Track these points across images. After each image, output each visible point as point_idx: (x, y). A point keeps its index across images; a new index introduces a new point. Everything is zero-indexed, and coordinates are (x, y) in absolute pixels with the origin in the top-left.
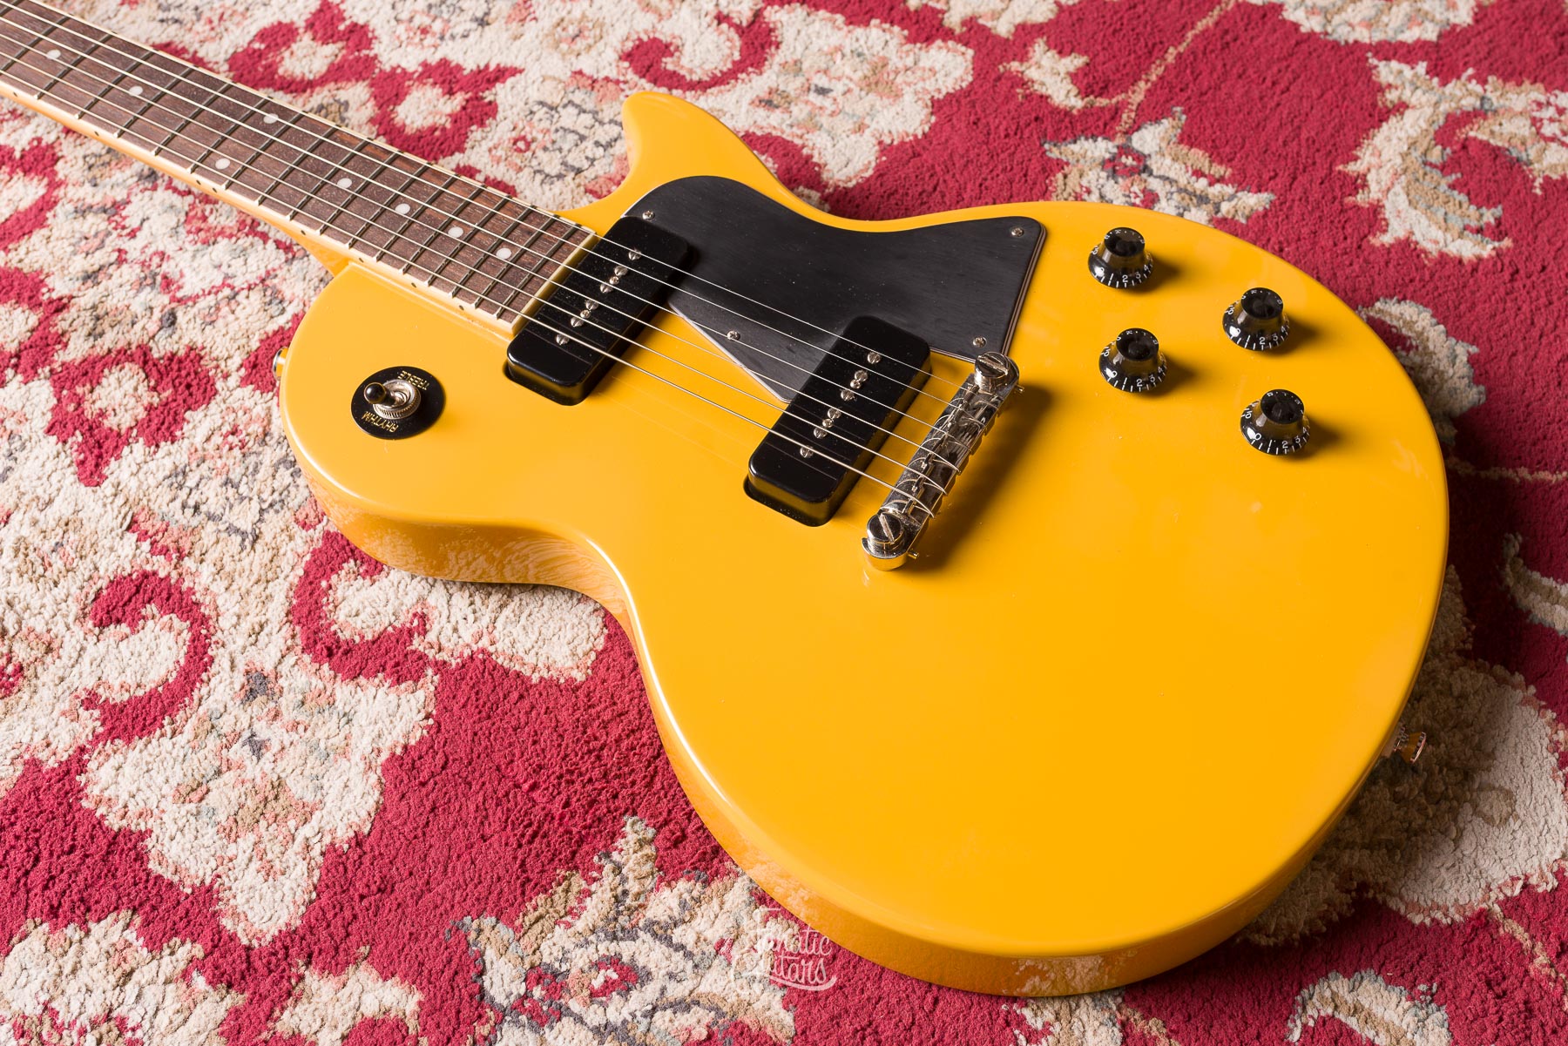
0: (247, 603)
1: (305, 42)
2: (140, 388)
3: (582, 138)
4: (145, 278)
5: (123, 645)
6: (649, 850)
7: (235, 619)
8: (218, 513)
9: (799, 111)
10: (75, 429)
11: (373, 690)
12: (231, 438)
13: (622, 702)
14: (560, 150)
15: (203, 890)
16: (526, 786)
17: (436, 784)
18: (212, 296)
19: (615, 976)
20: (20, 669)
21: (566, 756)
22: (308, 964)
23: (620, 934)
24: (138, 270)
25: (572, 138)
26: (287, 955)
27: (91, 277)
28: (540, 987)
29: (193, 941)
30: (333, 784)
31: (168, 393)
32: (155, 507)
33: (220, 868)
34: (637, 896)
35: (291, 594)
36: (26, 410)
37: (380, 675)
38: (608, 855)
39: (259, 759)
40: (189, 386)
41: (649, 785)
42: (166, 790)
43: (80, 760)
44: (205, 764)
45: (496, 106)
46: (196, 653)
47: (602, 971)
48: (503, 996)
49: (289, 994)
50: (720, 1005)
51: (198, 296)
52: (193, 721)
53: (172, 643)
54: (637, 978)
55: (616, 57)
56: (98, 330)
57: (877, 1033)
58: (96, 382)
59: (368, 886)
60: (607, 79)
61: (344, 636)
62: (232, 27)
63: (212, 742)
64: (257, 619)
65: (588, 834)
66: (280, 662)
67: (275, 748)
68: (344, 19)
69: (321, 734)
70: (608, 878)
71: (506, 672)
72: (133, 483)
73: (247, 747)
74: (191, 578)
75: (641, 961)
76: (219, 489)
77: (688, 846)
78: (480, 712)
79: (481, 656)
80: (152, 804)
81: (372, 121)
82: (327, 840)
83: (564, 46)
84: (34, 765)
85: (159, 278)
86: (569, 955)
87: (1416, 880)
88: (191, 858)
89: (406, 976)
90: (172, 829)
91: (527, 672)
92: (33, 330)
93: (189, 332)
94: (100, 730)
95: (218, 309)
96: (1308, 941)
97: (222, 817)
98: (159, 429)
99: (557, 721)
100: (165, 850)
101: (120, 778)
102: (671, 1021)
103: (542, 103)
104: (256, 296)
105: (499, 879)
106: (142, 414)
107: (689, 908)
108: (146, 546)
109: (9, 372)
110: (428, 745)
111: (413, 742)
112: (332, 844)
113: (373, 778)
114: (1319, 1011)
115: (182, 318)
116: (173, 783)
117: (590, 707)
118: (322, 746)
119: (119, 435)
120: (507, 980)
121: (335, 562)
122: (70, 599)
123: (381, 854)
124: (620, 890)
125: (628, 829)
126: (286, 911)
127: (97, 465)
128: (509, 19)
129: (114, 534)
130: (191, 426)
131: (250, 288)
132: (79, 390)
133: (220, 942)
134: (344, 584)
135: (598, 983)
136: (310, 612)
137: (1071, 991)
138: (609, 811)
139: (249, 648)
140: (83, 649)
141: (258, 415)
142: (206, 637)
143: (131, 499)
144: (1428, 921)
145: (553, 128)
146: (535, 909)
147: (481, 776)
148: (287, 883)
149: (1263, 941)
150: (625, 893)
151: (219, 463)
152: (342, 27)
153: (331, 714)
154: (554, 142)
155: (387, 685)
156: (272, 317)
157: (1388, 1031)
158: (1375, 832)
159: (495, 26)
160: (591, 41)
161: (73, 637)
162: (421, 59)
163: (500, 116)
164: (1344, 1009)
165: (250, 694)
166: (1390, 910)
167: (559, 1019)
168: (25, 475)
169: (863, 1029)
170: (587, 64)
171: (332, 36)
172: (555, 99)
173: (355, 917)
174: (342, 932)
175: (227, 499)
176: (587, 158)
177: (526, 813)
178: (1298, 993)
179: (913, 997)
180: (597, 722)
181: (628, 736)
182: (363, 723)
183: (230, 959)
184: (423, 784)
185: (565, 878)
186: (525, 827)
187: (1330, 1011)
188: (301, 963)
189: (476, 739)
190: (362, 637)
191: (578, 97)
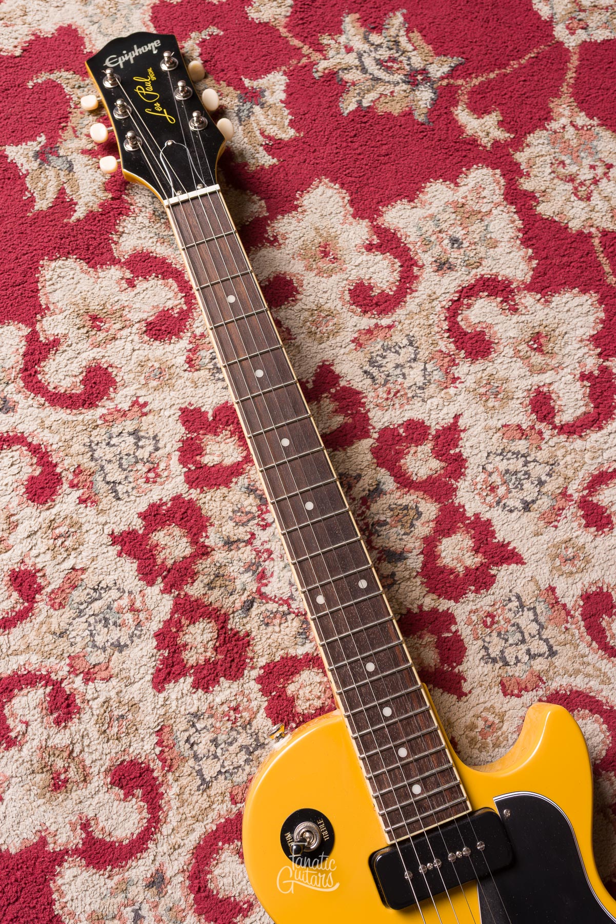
0: (181, 825)
1: (427, 447)
2: (211, 643)
3: (523, 641)
4: (254, 564)
5: (116, 803)
8: (200, 756)
10: (168, 647)
12: (232, 713)
14: (507, 640)
18: (276, 605)
20: (66, 781)
24: (253, 556)
25: (518, 636)
27: (229, 544)
31: (220, 657)
32: (175, 729)
35: (203, 837)
36: (154, 611)
40: (233, 660)
42: (88, 908)
43: (63, 857)
44: (111, 908)
45: (494, 582)
46: (143, 837)
51: (270, 599)
52: (120, 878)
53: (136, 822)
55: (580, 593)
56: (213, 585)
58: (193, 621)
60: (564, 605)
61: (211, 886)
62: (397, 406)
63: (120, 898)
64: (179, 841)
66: (174, 876)
68: (457, 446)
72: (174, 704)
74: (166, 788)
76: (208, 742)
80: (78, 912)
81: (426, 539)
83: (558, 562)
84: (43, 842)
85: (260, 569)
92: (184, 558)
93: (250, 624)
94: (80, 846)
95: (275, 617)
98: (204, 678)
101: (73, 883)
103: (518, 597)
104: (296, 623)
106: (201, 662)
108: (158, 750)
109: (160, 579)
115: (254, 611)
116: (92, 907)
119: (185, 665)
122: (108, 757)
127: (165, 679)
128: (542, 516)
129: (148, 731)
130: (219, 689)
131: (297, 616)
132: (183, 621)
136: (204, 857)
139: (166, 855)
140: (99, 791)
141: (252, 708)
143: (167, 714)
145: (512, 622)
151: (218, 725)
152: (452, 452)
154: (506, 632)
156: (296, 644)
159: (532, 514)
161: (98, 781)
162: (478, 511)
163: (491, 590)
165: (151, 884)
168: (132, 655)
170: (561, 586)
171: (443, 455)
172: (528, 601)
175: (209, 751)
176: (517, 657)
190: (218, 893)
191: (541, 608)
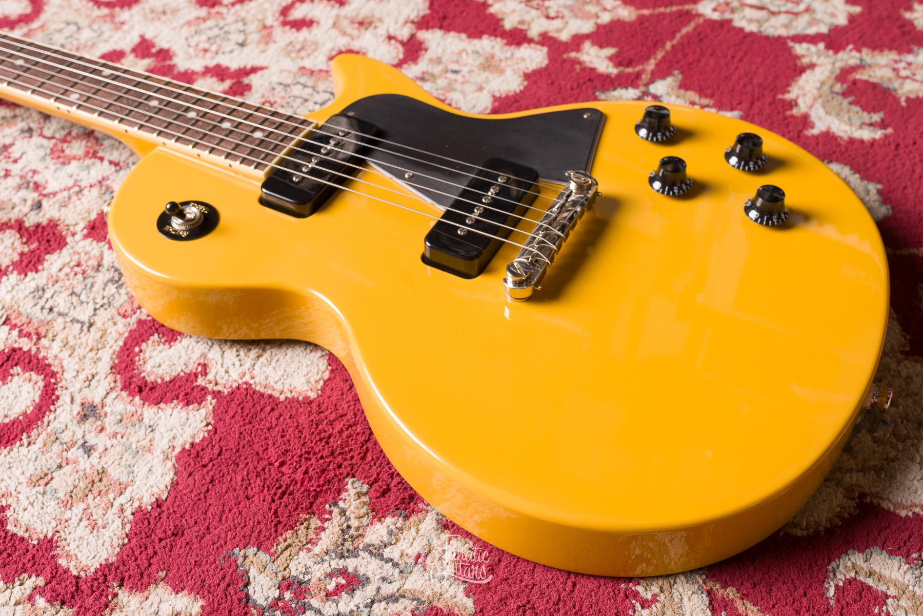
0: (84, 363)
1: (130, 58)
2: (16, 243)
3: (306, 99)
4: (23, 184)
6: (366, 499)
7: (75, 373)
8: (66, 311)
9: (441, 82)
11: (170, 411)
12: (76, 269)
13: (343, 408)
14: (293, 106)
15: (46, 541)
16: (277, 464)
17: (213, 465)
18: (66, 192)
19: (343, 582)
21: (305, 443)
22: (121, 586)
23: (346, 554)
24: (18, 181)
25: (300, 99)
26: (105, 580)
28: (289, 592)
29: (37, 576)
30: (141, 470)
31: (34, 246)
32: (22, 310)
33: (59, 526)
34: (358, 529)
35: (114, 356)
37: (175, 402)
38: (336, 504)
39: (89, 457)
40: (48, 241)
41: (363, 458)
42: (22, 479)
44: (50, 462)
45: (251, 85)
46: (47, 394)
47: (334, 579)
48: (263, 599)
49: (106, 606)
50: (420, 596)
51: (57, 192)
52: (44, 435)
53: (30, 389)
54: (359, 582)
55: (326, 58)
57: (534, 608)
59: (165, 532)
60: (321, 71)
61: (150, 379)
64: (90, 372)
65: (321, 491)
66: (105, 397)
67: (101, 449)
68: (155, 47)
69: (133, 439)
70: (337, 519)
71: (262, 395)
72: (8, 297)
73: (81, 450)
74: (45, 350)
75: (362, 571)
76: (67, 298)
77: (392, 496)
78: (244, 420)
79: (244, 386)
80: (12, 488)
82: (136, 504)
83: (293, 55)
85: (31, 184)
86: (310, 570)
87: (898, 489)
88: (38, 521)
89: (192, 589)
90: (25, 503)
91: (276, 394)
93: (50, 211)
95: (70, 199)
96: (830, 532)
97: (61, 495)
98: (27, 265)
99: (298, 423)
100: (20, 518)
102: (385, 609)
103: (280, 84)
104: (95, 190)
105: (259, 523)
106: (16, 258)
107: (394, 536)
108: (15, 333)
110: (208, 442)
111: (197, 441)
112: (140, 507)
113: (170, 464)
114: (845, 576)
115: (46, 205)
116: (28, 474)
117: (320, 413)
118: (134, 446)
120: (265, 588)
121: (145, 337)
123: (174, 512)
124: (345, 526)
125: (349, 486)
126: (105, 552)
128: (259, 43)
130: (49, 263)
131: (92, 187)
133: (57, 575)
134: (150, 348)
135: (331, 587)
136: (127, 367)
137: (669, 572)
138: (336, 476)
139: (84, 390)
141: (95, 256)
142: (54, 384)
143: (6, 306)
144: (910, 514)
145: (287, 96)
146: (285, 540)
147: (246, 459)
148: (107, 533)
149: (799, 533)
150: (349, 527)
151: (67, 283)
152: (153, 51)
153: (140, 427)
154: (288, 103)
155: (179, 407)
156: (105, 201)
157: (895, 585)
158: (865, 461)
159: (249, 46)
160: (310, 51)
162: (204, 65)
163: (254, 90)
164: (862, 574)
165: (84, 417)
166: (883, 509)
167: (304, 612)
169: (524, 606)
170: (308, 63)
171: (147, 55)
172: (289, 81)
173: (155, 553)
174: (146, 563)
175: (72, 303)
177: (277, 480)
178: (829, 564)
179: (558, 583)
180: (326, 421)
181: (347, 429)
182: (163, 431)
183: (63, 585)
184: (204, 466)
185: (306, 520)
186: (277, 489)
187: (853, 575)
188: (115, 584)
189: (242, 436)
190: (163, 379)
191: (303, 80)
